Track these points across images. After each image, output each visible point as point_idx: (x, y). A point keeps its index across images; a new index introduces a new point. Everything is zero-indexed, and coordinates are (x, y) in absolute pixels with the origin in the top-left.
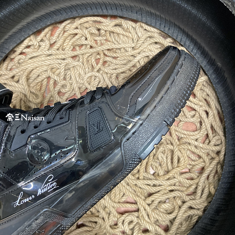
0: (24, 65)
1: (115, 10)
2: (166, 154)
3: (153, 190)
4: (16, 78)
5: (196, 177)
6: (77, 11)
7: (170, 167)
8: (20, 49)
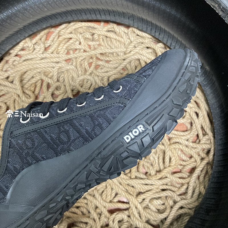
2: (157, 155)
4: (11, 79)
5: (187, 176)
6: (72, 16)
7: (162, 167)
8: (16, 52)
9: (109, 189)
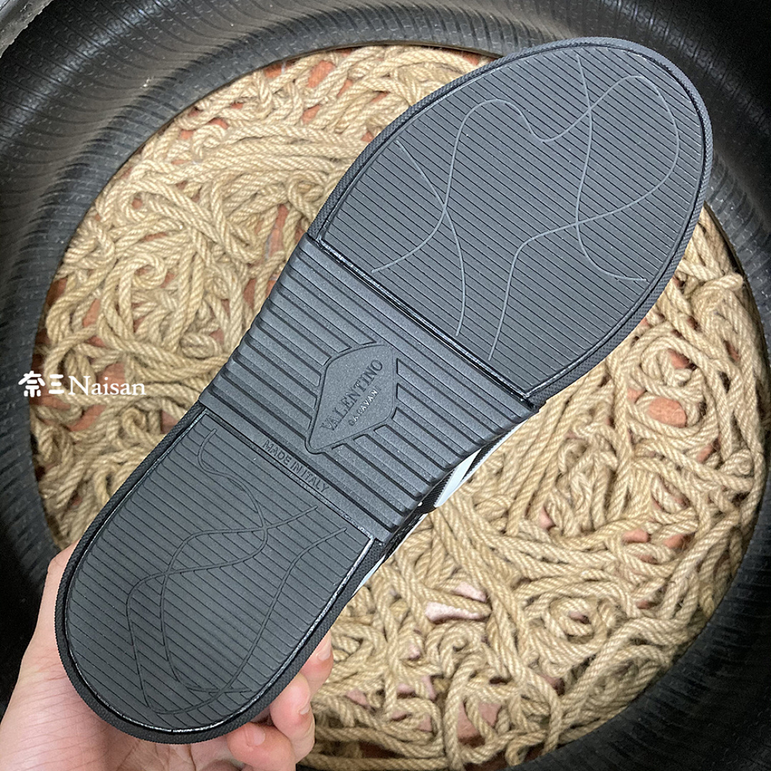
0: (221, 155)
1: (513, 43)
2: (593, 479)
3: (541, 570)
4: (191, 189)
5: (665, 558)
6: (400, 25)
7: (599, 518)
8: (217, 107)
9: (438, 553)
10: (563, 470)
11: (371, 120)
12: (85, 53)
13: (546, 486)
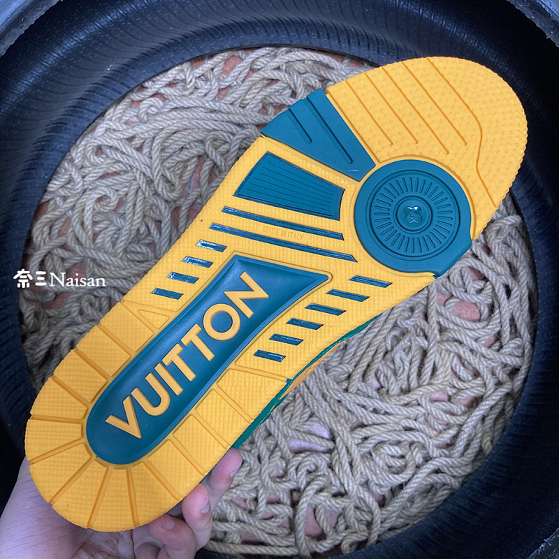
0: (160, 119)
1: (367, 48)
3: (371, 418)
4: (136, 142)
6: (288, 34)
7: (414, 383)
9: (299, 404)
10: (389, 349)
11: (265, 99)
12: (68, 45)
13: (377, 359)
